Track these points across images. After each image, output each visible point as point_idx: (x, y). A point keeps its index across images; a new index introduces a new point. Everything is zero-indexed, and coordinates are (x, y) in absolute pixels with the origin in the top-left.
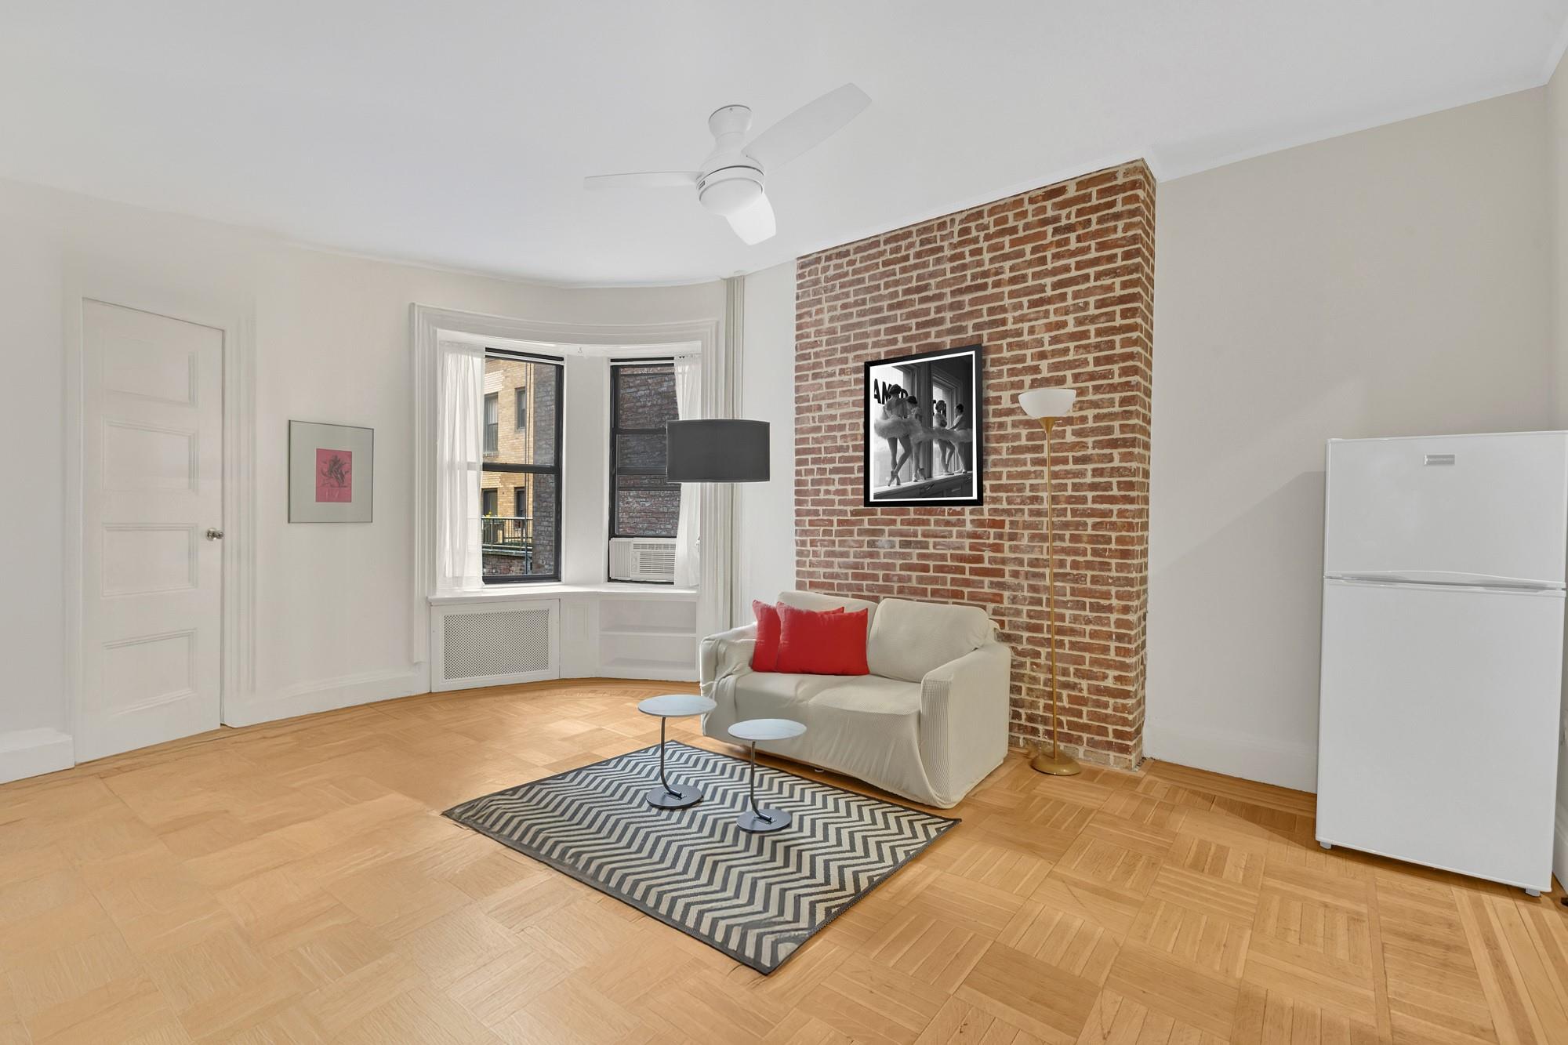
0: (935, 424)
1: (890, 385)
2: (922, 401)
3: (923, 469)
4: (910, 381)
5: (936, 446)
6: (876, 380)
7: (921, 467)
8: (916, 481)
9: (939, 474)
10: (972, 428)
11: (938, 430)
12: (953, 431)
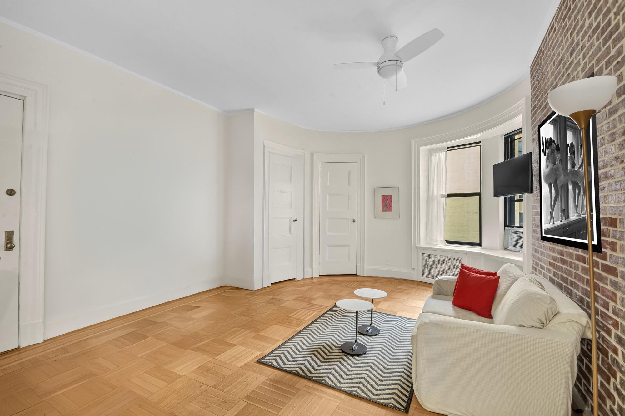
0: (569, 167)
1: (548, 139)
2: (562, 148)
3: (564, 210)
4: (556, 130)
5: (570, 187)
6: (543, 137)
7: (563, 208)
8: (561, 221)
9: (573, 217)
10: (591, 166)
11: (571, 171)
12: (580, 171)
